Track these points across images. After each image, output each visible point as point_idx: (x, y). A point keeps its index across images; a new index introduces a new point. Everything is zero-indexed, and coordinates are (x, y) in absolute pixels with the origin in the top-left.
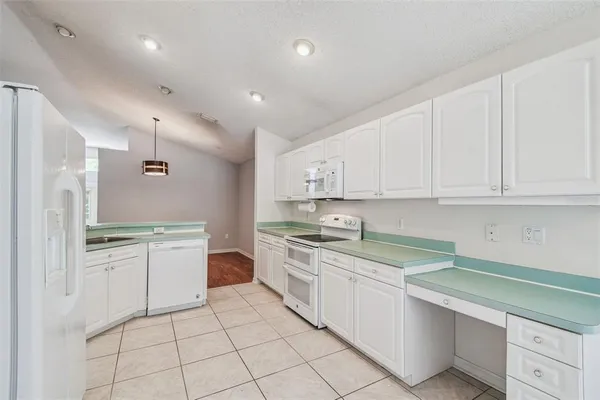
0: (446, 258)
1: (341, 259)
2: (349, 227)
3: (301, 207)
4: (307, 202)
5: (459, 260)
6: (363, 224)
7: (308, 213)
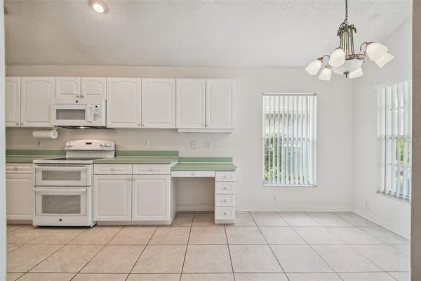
0: (175, 159)
1: (116, 168)
2: (105, 149)
3: (36, 134)
4: (49, 129)
5: (181, 159)
6: (115, 146)
7: (50, 139)
